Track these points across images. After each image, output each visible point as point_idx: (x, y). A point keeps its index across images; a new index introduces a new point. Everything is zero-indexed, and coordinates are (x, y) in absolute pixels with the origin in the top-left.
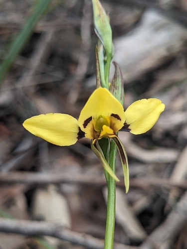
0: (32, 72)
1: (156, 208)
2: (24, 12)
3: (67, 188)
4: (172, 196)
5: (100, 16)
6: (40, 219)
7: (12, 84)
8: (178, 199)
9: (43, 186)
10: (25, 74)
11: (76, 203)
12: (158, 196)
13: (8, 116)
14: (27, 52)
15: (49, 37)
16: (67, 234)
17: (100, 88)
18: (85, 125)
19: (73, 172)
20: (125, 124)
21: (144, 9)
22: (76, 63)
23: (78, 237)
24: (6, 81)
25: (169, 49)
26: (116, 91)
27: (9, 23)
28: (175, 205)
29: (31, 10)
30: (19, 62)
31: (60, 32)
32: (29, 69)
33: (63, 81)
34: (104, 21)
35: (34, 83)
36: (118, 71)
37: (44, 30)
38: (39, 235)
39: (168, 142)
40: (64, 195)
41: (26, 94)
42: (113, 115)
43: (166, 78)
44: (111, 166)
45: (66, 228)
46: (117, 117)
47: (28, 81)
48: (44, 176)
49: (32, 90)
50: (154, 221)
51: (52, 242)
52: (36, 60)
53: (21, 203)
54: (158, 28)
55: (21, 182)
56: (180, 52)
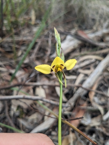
0: (34, 54)
1: (70, 92)
2: (32, 36)
3: (45, 87)
4: (75, 89)
5: (57, 34)
6: (37, 96)
7: (29, 57)
8: (77, 90)
9: (38, 86)
10: (33, 54)
11: (47, 91)
12: (71, 89)
13: (28, 66)
14: (33, 48)
15: (39, 44)
16: (45, 100)
17: (57, 57)
18: (53, 68)
19: (46, 82)
20: (65, 67)
21: (67, 35)
22: (47, 51)
23: (48, 100)
24: (27, 56)
25: (74, 47)
26: (62, 57)
27: (28, 40)
28: (76, 92)
29: (34, 36)
30: (31, 51)
31: (42, 42)
32: (33, 53)
33: (43, 56)
34: (58, 36)
35: (35, 57)
36: (63, 50)
37: (38, 41)
38: (37, 100)
39: (74, 73)
40: (44, 89)
41: (33, 60)
42: (61, 65)
43: (73, 55)
44: (61, 80)
45: (45, 98)
46: (62, 65)
47: (33, 56)
48: (38, 83)
49: (35, 59)
50: (70, 96)
51: (41, 102)
52: (36, 50)
53: (32, 91)
54: (71, 40)
55: (32, 85)
56: (77, 47)
